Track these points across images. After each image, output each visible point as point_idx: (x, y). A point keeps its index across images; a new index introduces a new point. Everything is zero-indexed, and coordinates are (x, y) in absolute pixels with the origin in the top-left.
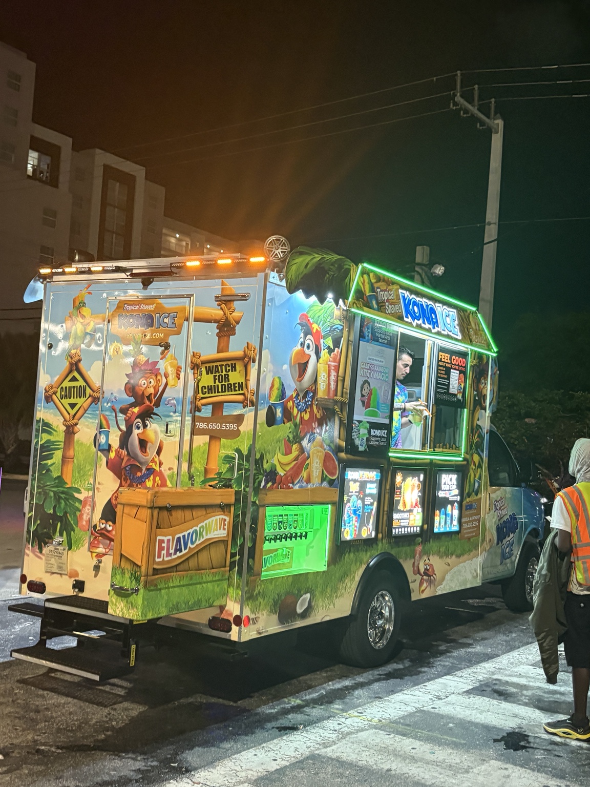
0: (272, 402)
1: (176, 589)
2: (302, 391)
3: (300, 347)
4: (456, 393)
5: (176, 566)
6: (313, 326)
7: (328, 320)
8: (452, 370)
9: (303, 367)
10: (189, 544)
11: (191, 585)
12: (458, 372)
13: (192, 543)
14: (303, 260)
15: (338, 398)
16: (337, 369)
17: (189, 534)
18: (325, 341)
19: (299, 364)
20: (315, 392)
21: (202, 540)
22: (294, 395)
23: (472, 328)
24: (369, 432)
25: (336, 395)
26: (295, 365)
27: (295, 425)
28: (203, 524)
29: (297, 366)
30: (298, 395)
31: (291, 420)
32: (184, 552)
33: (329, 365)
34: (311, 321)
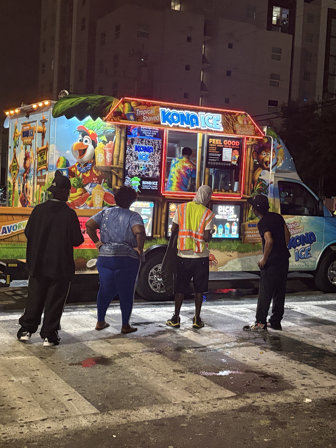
0: (59, 168)
1: (5, 249)
2: (83, 163)
3: (79, 142)
4: (230, 161)
5: (4, 239)
6: (89, 131)
7: (101, 127)
8: (224, 148)
9: (83, 152)
10: (12, 230)
11: (15, 248)
12: (231, 149)
13: (13, 230)
14: (69, 102)
15: (115, 165)
16: (112, 152)
17: (11, 226)
18: (100, 138)
19: (79, 150)
20: (94, 163)
21: (20, 229)
22: (77, 165)
23: (239, 124)
24: (141, 182)
25: (113, 164)
26: (75, 150)
27: (79, 179)
28: (21, 222)
29: (78, 151)
30: (79, 165)
31: (75, 177)
32: (8, 233)
33: (105, 150)
34: (87, 129)
